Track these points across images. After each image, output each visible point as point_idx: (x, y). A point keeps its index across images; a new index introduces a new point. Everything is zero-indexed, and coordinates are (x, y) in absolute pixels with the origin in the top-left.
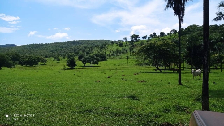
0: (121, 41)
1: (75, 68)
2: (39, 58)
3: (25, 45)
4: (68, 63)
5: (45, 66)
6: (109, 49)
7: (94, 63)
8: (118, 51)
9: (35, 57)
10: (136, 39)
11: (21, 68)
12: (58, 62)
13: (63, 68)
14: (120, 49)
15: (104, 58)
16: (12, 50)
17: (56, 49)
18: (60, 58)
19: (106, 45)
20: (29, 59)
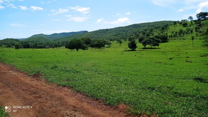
0: (185, 20)
1: (136, 50)
2: (105, 41)
3: (95, 31)
4: (130, 45)
5: (110, 49)
6: (171, 30)
7: (154, 45)
8: (181, 32)
9: (102, 41)
10: (204, 17)
11: (92, 50)
12: (120, 45)
13: (125, 50)
14: (184, 29)
15: (165, 40)
16: (85, 36)
17: (119, 33)
18: (122, 41)
19: (168, 26)
20: (97, 42)
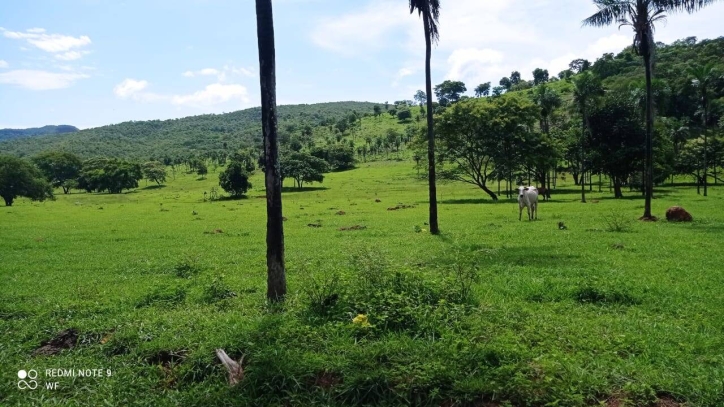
0: (405, 103)
2: (137, 165)
3: (104, 128)
5: (159, 193)
6: (367, 132)
7: (308, 179)
8: (392, 137)
9: (126, 163)
10: (454, 96)
12: (202, 179)
14: (402, 129)
15: (344, 162)
16: (62, 145)
17: (201, 136)
18: (208, 163)
19: (358, 120)
20: (107, 169)
